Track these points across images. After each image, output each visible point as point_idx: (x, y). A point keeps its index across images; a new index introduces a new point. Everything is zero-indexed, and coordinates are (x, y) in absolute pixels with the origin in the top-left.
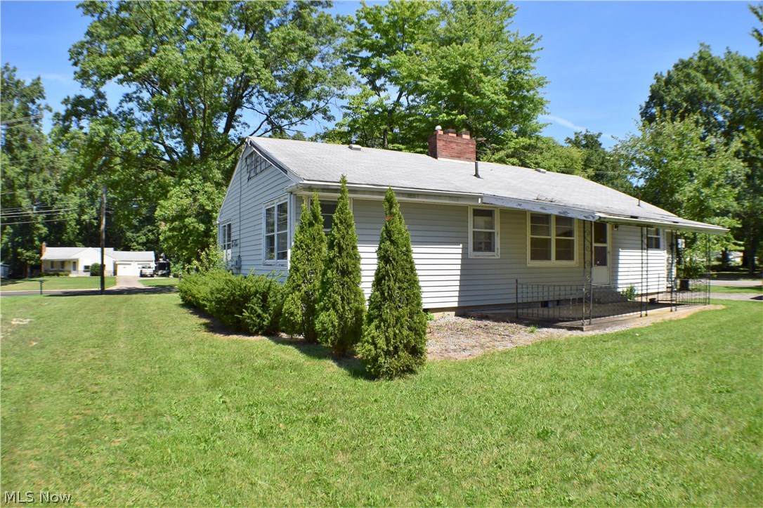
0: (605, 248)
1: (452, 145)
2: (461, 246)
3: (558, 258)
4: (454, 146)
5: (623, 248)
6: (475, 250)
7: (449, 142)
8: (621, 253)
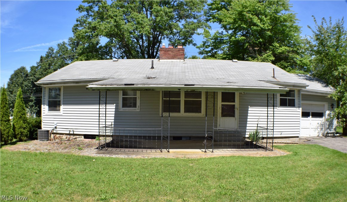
0: (234, 105)
1: (168, 52)
2: (115, 105)
3: (186, 111)
4: (170, 53)
5: (252, 106)
6: (123, 106)
7: (167, 51)
8: (249, 109)
